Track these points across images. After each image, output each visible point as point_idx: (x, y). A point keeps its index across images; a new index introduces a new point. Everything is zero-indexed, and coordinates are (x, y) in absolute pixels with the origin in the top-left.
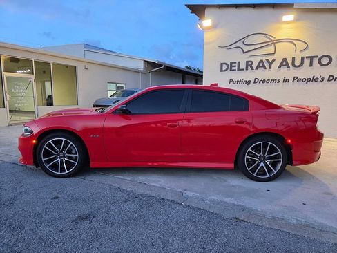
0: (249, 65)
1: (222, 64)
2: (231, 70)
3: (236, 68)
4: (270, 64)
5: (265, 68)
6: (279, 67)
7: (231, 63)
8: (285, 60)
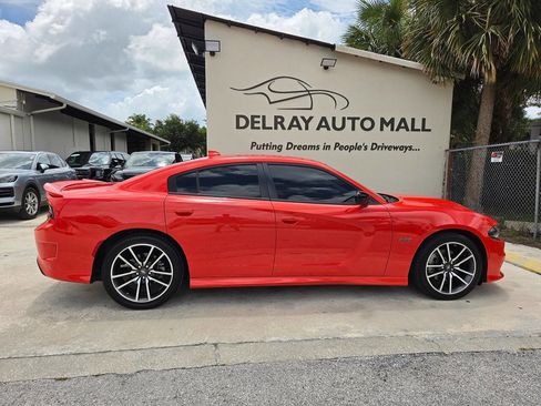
0: (279, 121)
1: (238, 117)
2: (253, 127)
3: (260, 125)
4: (307, 122)
5: (300, 129)
6: (318, 129)
7: (253, 117)
8: (324, 119)
